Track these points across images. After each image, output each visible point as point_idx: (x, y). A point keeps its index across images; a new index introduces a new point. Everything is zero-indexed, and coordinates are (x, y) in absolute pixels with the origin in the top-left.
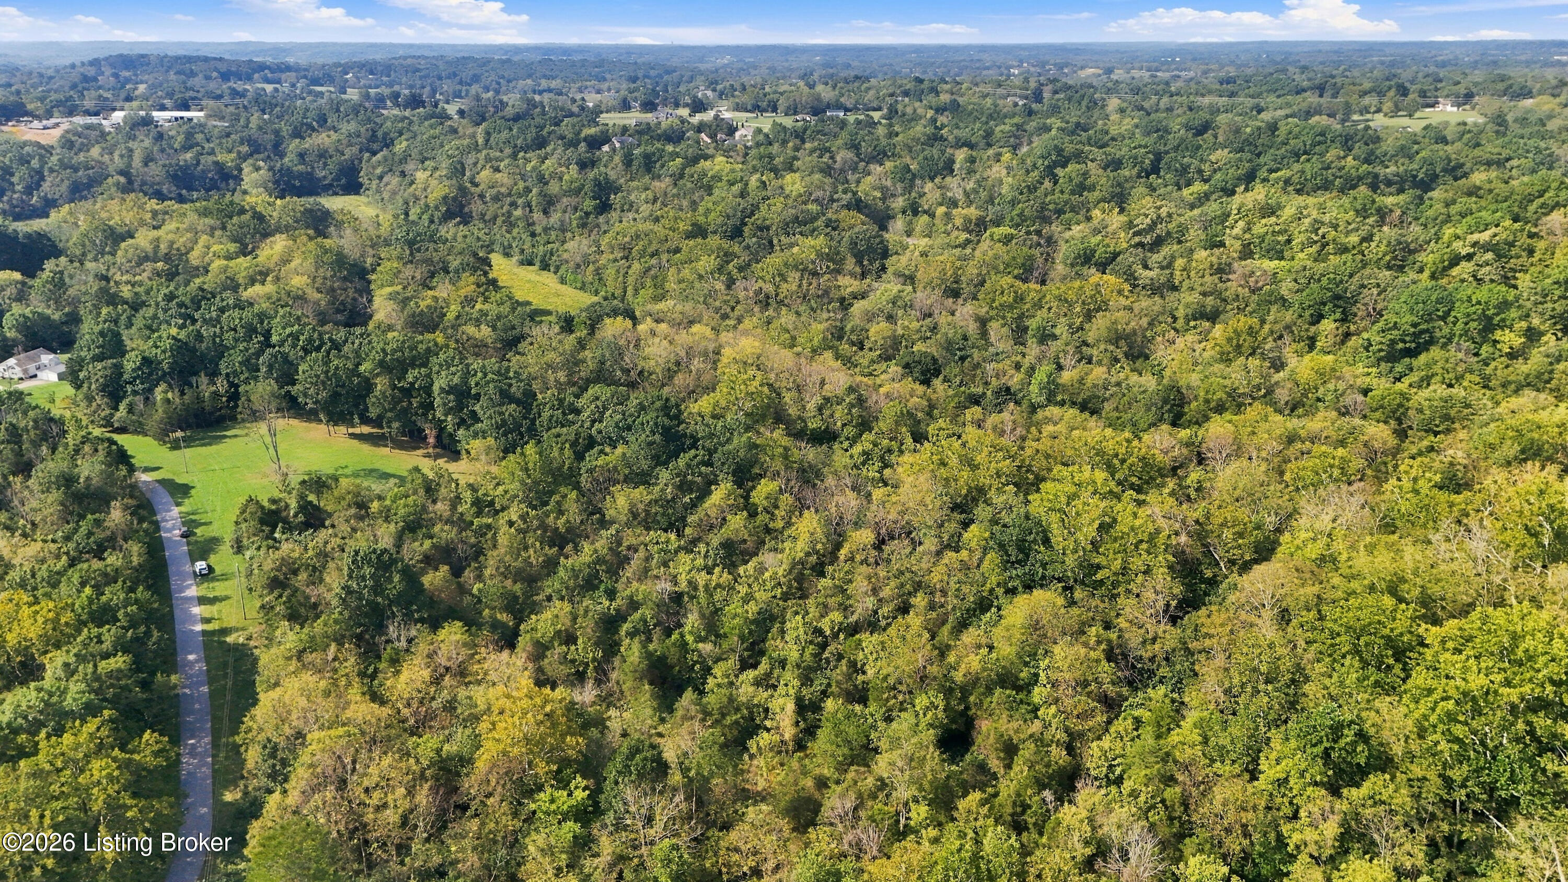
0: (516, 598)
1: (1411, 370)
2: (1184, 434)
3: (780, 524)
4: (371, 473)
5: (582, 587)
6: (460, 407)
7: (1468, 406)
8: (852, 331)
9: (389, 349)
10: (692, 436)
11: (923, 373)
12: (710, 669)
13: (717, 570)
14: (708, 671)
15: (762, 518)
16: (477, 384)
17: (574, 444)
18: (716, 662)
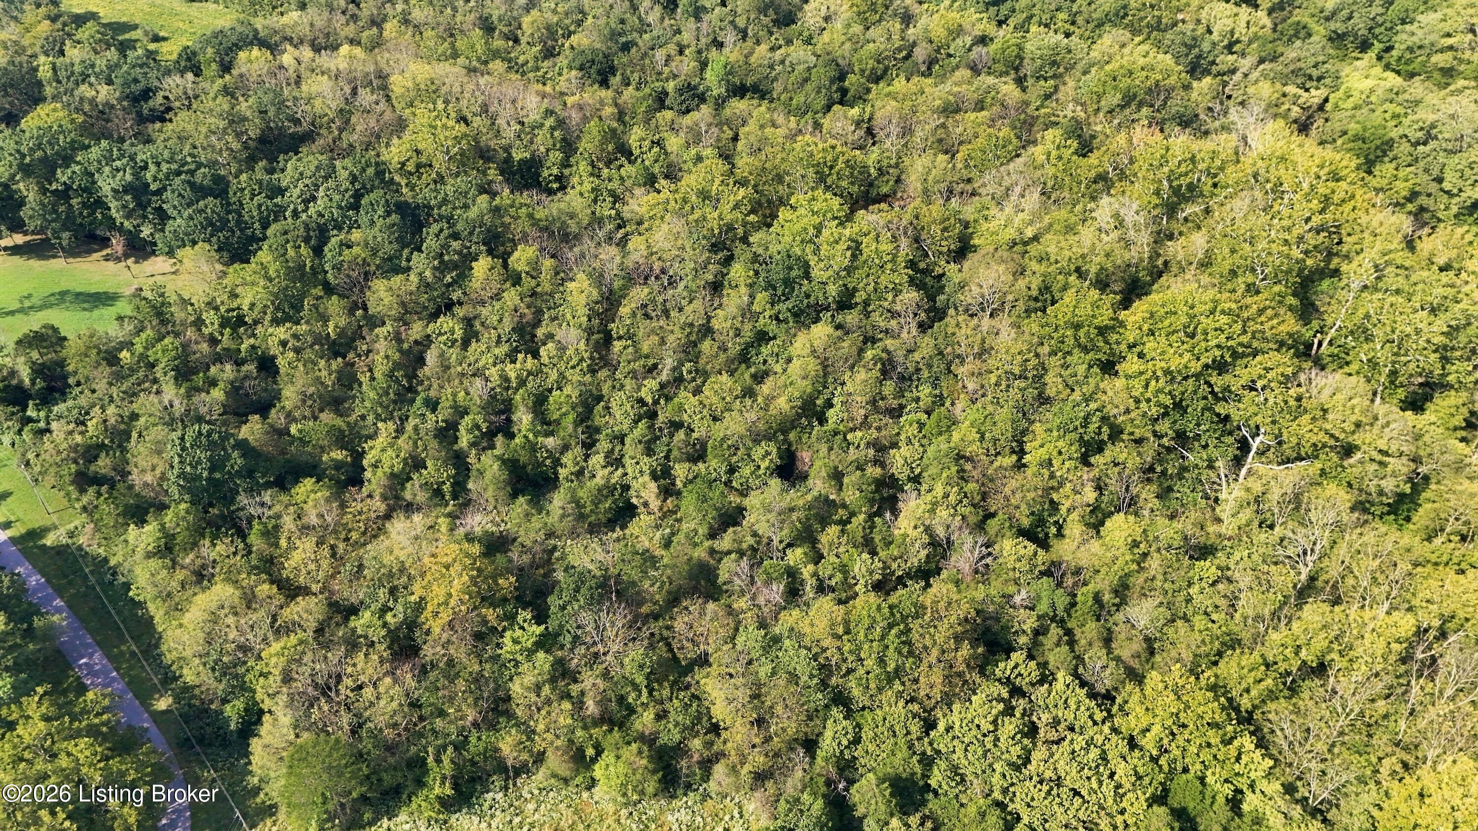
0: (341, 431)
1: (1014, 11)
2: (855, 112)
3: (546, 287)
4: (62, 298)
5: (395, 402)
6: (142, 205)
7: (1070, 52)
8: (500, 20)
9: (24, 149)
10: (425, 206)
11: (599, 73)
12: (559, 459)
13: (520, 356)
14: (557, 463)
15: (528, 283)
16: (155, 179)
17: (307, 240)
18: (562, 453)
